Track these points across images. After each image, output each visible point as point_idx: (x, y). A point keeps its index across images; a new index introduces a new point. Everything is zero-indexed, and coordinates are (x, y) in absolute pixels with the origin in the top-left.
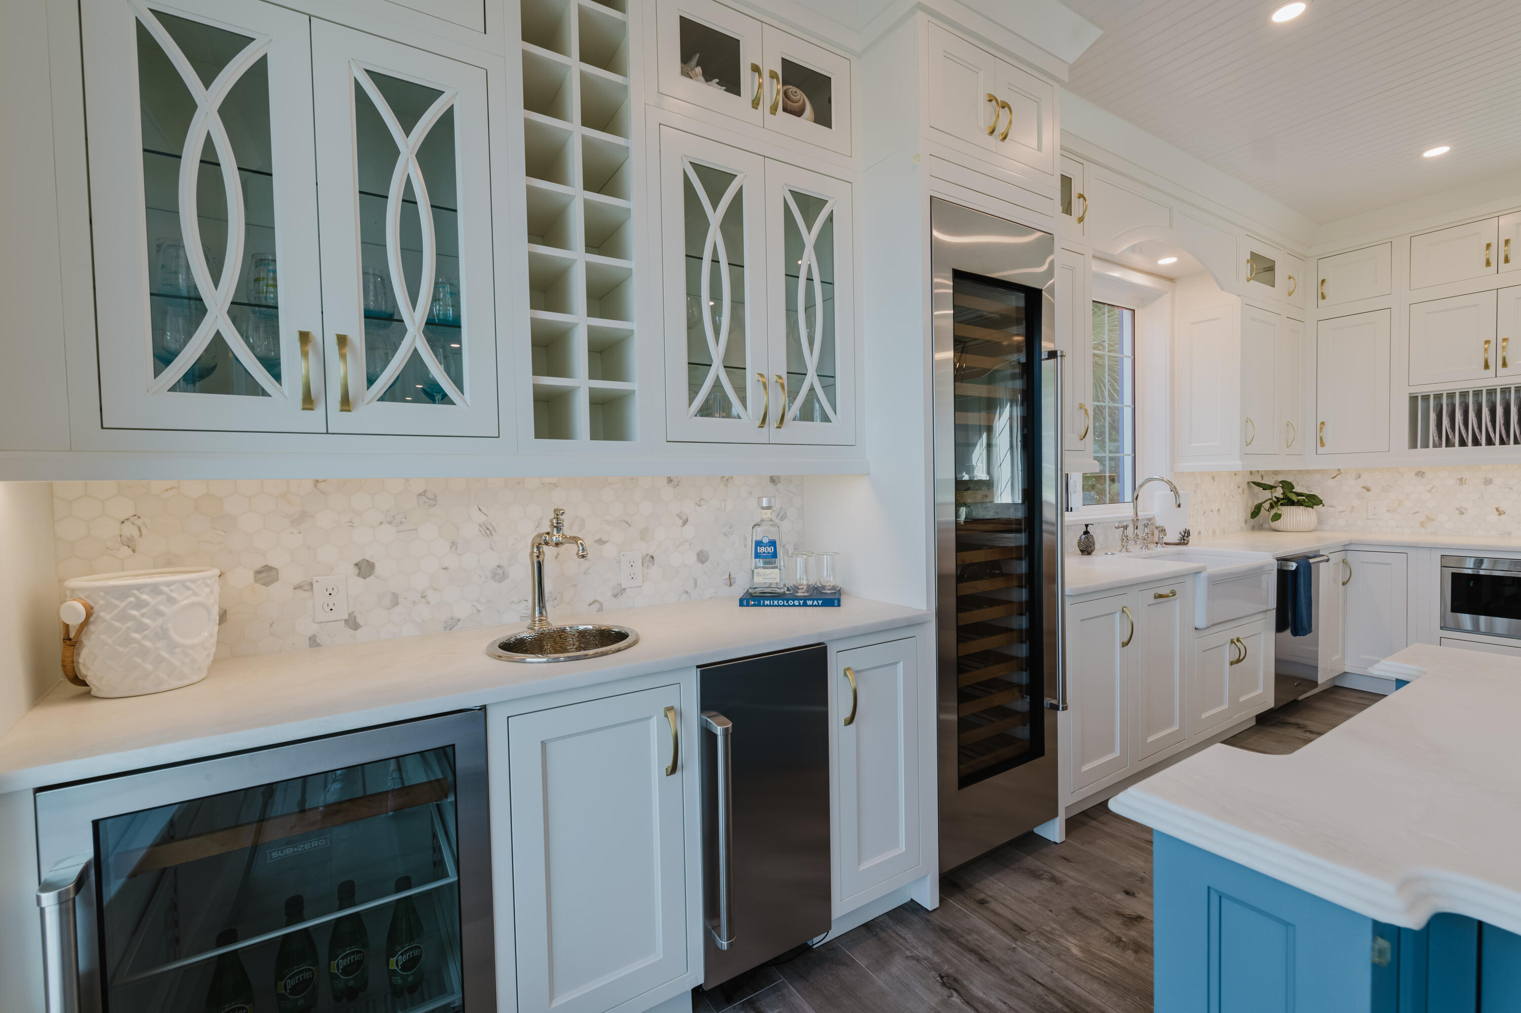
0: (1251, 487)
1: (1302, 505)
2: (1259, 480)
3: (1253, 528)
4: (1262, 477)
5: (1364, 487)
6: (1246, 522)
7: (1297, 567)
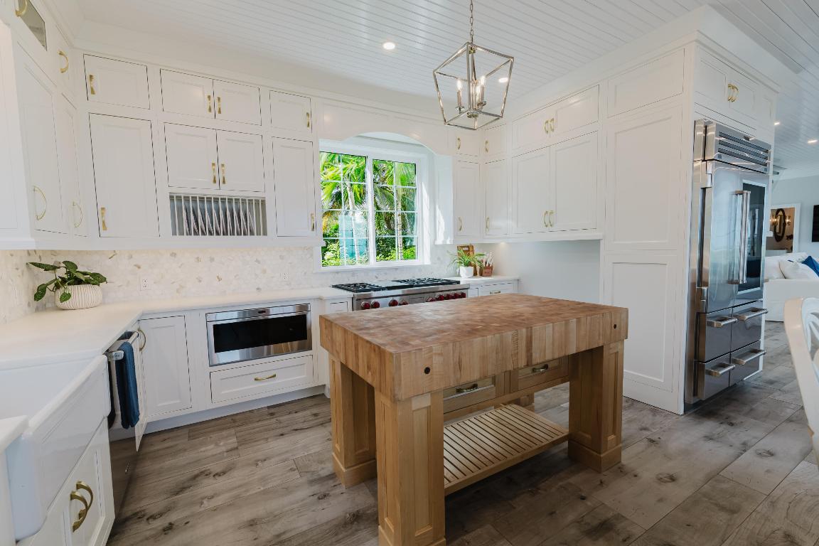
0: (30, 269)
1: (89, 283)
2: (38, 261)
3: (37, 310)
4: (40, 257)
5: (135, 265)
6: (29, 305)
7: (125, 354)
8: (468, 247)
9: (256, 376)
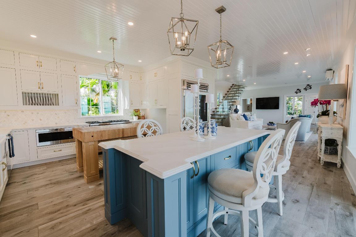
5: (7, 115)
8: (138, 110)
9: (55, 150)
